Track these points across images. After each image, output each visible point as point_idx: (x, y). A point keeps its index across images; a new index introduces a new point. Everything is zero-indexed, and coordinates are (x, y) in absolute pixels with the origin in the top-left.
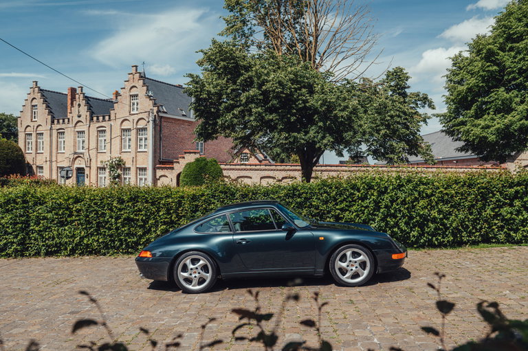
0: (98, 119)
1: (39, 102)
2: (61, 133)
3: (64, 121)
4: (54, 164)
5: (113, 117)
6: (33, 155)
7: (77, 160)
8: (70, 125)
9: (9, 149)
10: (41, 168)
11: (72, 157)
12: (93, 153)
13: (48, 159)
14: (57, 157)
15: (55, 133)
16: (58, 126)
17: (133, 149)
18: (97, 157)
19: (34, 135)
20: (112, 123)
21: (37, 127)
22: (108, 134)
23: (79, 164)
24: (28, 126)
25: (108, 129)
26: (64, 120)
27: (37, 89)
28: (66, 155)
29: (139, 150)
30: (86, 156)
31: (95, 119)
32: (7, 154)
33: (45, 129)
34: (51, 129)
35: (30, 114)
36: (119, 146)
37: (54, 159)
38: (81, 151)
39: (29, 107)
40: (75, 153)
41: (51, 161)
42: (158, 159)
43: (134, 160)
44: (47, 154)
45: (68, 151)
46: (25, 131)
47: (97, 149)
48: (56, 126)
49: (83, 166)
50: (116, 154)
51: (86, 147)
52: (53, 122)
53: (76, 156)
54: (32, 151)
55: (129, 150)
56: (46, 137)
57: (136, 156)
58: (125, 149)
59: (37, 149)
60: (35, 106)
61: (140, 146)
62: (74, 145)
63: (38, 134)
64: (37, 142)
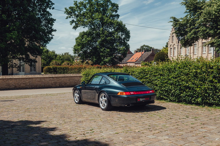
1: (174, 34)
6: (172, 57)
12: (192, 54)
15: (179, 47)
18: (193, 56)
21: (174, 45)
22: (197, 46)
24: (171, 45)
25: (197, 43)
29: (209, 52)
33: (176, 46)
34: (178, 45)
35: (171, 40)
36: (201, 51)
38: (188, 54)
39: (171, 37)
40: (186, 55)
46: (170, 47)
47: (194, 53)
48: (180, 44)
50: (200, 55)
51: (189, 52)
52: (179, 42)
54: (172, 55)
55: (205, 53)
56: (176, 49)
57: (208, 56)
58: (204, 52)
59: (174, 54)
60: (173, 36)
61: (210, 50)
62: (185, 52)
63: (174, 48)
64: (174, 51)
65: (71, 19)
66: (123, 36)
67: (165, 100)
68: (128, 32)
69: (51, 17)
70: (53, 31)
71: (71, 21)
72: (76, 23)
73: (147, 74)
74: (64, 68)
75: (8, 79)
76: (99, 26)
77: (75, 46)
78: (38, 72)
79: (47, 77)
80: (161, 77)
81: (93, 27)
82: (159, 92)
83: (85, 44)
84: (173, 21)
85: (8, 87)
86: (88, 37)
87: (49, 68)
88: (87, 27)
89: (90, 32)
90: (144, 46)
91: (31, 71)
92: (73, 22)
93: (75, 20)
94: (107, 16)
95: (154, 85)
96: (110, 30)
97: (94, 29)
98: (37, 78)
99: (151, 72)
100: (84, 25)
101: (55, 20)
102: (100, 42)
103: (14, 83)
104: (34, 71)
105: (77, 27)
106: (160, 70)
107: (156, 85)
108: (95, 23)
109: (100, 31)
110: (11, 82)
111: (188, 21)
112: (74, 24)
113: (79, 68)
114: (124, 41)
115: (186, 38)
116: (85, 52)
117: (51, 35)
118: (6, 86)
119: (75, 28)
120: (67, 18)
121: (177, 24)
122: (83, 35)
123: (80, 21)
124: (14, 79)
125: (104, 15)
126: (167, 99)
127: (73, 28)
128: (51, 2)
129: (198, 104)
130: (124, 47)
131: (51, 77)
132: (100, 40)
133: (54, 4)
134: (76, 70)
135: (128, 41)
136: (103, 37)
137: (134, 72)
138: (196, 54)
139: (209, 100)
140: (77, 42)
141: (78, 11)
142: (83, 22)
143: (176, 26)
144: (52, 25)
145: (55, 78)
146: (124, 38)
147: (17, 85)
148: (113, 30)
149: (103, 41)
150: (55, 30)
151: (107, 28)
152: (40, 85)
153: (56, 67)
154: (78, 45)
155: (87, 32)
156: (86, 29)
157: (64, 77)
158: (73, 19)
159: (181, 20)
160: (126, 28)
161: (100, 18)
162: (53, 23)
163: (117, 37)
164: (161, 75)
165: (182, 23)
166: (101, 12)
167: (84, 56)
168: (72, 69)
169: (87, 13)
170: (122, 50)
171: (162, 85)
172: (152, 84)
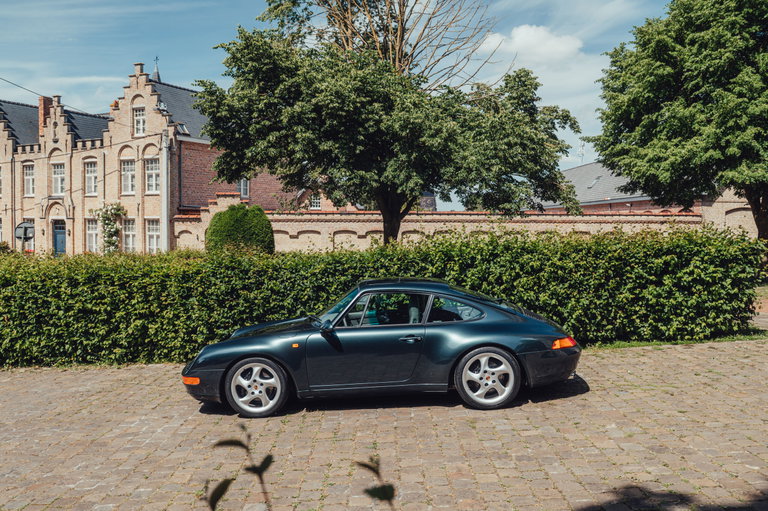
0: (84, 145)
2: (28, 167)
3: (32, 149)
4: (18, 213)
5: (106, 142)
7: (53, 209)
8: (42, 155)
11: (45, 203)
12: (77, 196)
13: (9, 206)
14: (22, 203)
15: (18, 167)
16: (24, 157)
17: (138, 191)
18: (83, 203)
20: (105, 151)
22: (99, 168)
23: (57, 214)
25: (99, 161)
26: (32, 147)
28: (36, 201)
29: (147, 192)
30: (68, 202)
31: (80, 145)
34: (13, 161)
36: (116, 187)
37: (18, 206)
38: (60, 194)
40: (50, 198)
41: (13, 210)
42: (176, 205)
43: (141, 208)
44: (7, 200)
45: (40, 196)
47: (84, 189)
48: (21, 157)
49: (63, 217)
50: (112, 199)
51: (67, 187)
52: (15, 150)
53: (51, 202)
55: (132, 193)
56: (6, 173)
57: (143, 203)
58: (126, 190)
62: (49, 187)
138: (95, 194)
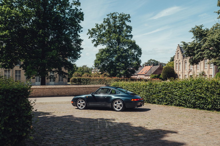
1: (179, 52)
2: (186, 62)
4: (184, 73)
6: (178, 71)
7: (190, 72)
8: (188, 59)
9: (169, 69)
10: (180, 75)
11: (188, 71)
12: (195, 69)
16: (185, 60)
17: (208, 68)
18: (196, 71)
19: (178, 64)
21: (179, 61)
23: (191, 74)
24: (177, 61)
27: (179, 47)
28: (187, 71)
29: (210, 68)
30: (193, 71)
32: (168, 71)
33: (181, 62)
34: (183, 61)
35: (177, 56)
36: (203, 66)
37: (184, 72)
38: (192, 69)
39: (177, 54)
40: (189, 70)
41: (183, 73)
43: (208, 72)
44: (182, 71)
48: (184, 60)
49: (192, 75)
50: (202, 70)
51: (193, 67)
52: (183, 58)
54: (178, 69)
55: (207, 68)
56: (181, 64)
57: (209, 70)
58: (205, 67)
59: (179, 69)
60: (179, 53)
61: (211, 66)
62: (189, 67)
63: (179, 63)
64: (179, 66)
65: (92, 39)
66: (136, 52)
67: (183, 106)
68: (140, 49)
69: (79, 38)
70: (81, 49)
71: (93, 40)
72: (97, 42)
73: (168, 87)
74: (87, 79)
75: (53, 88)
76: (116, 44)
77: (95, 61)
78: (65, 82)
79: (81, 87)
80: (180, 90)
81: (110, 45)
82: (179, 101)
83: (104, 59)
84: (183, 44)
85: (53, 94)
86: (107, 53)
87: (74, 79)
88: (105, 45)
89: (108, 49)
90: (151, 60)
91: (59, 81)
92: (94, 40)
93: (96, 39)
94: (122, 36)
95: (175, 95)
96: (125, 47)
97: (111, 47)
98: (74, 88)
99: (172, 85)
100: (103, 43)
101: (83, 40)
102: (116, 57)
103: (57, 91)
104: (61, 81)
105: (98, 45)
106: (179, 85)
107: (176, 95)
108: (112, 42)
109: (116, 48)
110: (55, 90)
111: (195, 45)
112: (95, 43)
113: (100, 79)
114: (137, 57)
115: (194, 58)
116: (104, 66)
117: (80, 52)
118: (51, 94)
119: (96, 45)
120: (89, 38)
121: (186, 47)
122: (102, 51)
123: (100, 40)
124: (57, 88)
125: (120, 35)
126: (185, 106)
127: (94, 46)
128: (80, 26)
129: (209, 109)
130: (136, 62)
131: (84, 87)
132: (116, 56)
133: (82, 28)
134: (97, 81)
135: (140, 57)
136: (119, 54)
137: (157, 85)
138: (198, 68)
139: (217, 107)
140: (97, 57)
141: (98, 32)
142: (103, 41)
143: (185, 49)
144: (80, 44)
145: (87, 88)
146: (137, 55)
147: (59, 93)
148: (127, 47)
149: (119, 57)
150: (83, 49)
151: (122, 46)
152: (76, 93)
153: (80, 78)
154: (99, 60)
155: (105, 49)
156: (105, 47)
157: (94, 87)
158: (94, 38)
159: (189, 44)
160: (138, 46)
161: (117, 38)
162: (81, 43)
163: (131, 53)
164: (180, 88)
165: (190, 46)
166: (117, 32)
167: (103, 69)
168: (93, 80)
169: (106, 34)
170: (135, 65)
171: (181, 95)
172: (173, 94)
